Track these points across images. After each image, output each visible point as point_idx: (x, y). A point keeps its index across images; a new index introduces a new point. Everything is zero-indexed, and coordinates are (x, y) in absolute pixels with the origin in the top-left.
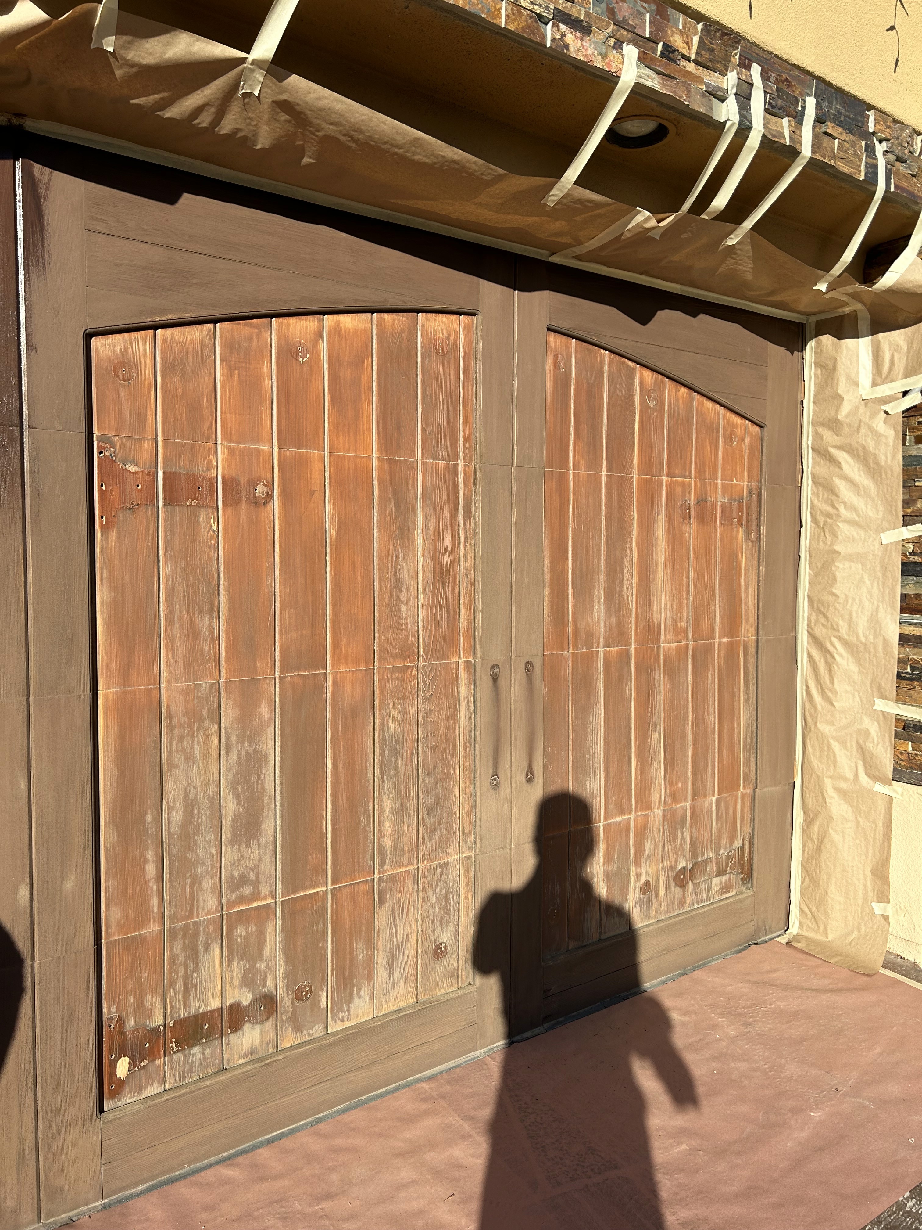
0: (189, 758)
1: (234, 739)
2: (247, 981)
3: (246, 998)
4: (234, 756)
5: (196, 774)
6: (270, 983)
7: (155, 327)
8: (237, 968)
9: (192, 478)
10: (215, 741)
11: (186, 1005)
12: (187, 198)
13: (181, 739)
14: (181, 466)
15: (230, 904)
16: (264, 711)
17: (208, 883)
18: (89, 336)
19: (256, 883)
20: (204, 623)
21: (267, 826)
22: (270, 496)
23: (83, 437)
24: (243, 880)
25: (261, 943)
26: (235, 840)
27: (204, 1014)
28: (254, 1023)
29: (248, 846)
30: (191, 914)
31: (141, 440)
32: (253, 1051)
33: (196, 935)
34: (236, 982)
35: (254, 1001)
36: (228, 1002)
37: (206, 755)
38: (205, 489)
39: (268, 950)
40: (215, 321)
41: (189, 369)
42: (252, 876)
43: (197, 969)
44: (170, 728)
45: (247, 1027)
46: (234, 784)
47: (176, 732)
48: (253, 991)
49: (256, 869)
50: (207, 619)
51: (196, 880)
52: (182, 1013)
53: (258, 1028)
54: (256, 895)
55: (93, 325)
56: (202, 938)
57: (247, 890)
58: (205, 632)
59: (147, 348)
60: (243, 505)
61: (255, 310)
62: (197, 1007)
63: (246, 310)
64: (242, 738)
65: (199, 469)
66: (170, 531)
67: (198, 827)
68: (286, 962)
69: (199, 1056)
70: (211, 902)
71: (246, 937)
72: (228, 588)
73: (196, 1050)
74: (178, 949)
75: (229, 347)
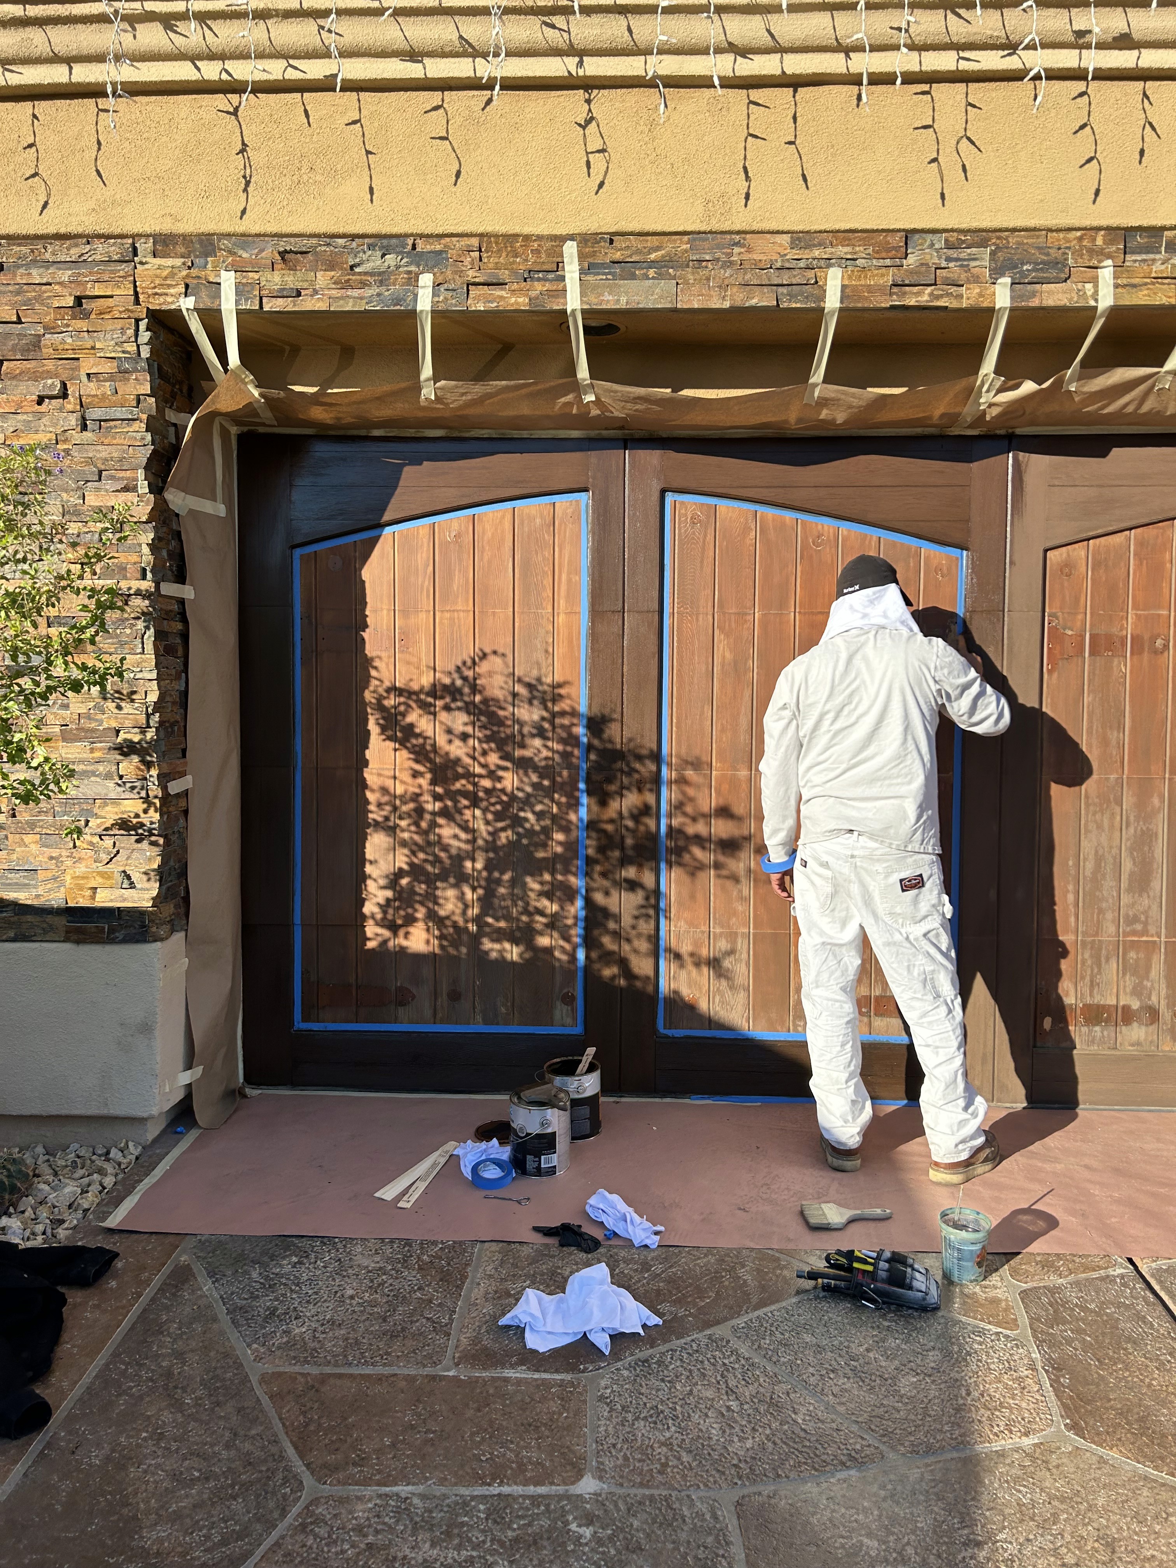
0: (1100, 827)
1: (1132, 818)
2: (1137, 992)
3: (1135, 1005)
4: (1132, 830)
5: (1104, 839)
6: (1154, 998)
7: (1088, 540)
8: (1129, 981)
9: (1109, 637)
10: (1118, 818)
11: (1091, 995)
12: (1115, 451)
13: (1094, 814)
14: (1102, 630)
15: (1126, 934)
16: (1156, 801)
17: (1109, 915)
18: (1046, 551)
19: (1146, 924)
20: (1113, 736)
21: (1156, 884)
22: (1166, 647)
23: (1040, 614)
24: (1135, 919)
25: (1148, 969)
26: (1129, 890)
27: (1104, 1006)
28: (1141, 1023)
29: (1140, 895)
30: (1097, 934)
31: (1076, 614)
32: (1138, 1044)
33: (1100, 949)
34: (1128, 990)
35: (1141, 1007)
36: (1122, 1003)
37: (1112, 826)
38: (1118, 644)
39: (1153, 974)
40: (1130, 529)
41: (1110, 563)
42: (1143, 918)
43: (1099, 972)
44: (1087, 805)
45: (1135, 1024)
46: (1131, 850)
47: (1091, 808)
48: (1141, 1000)
49: (1146, 912)
50: (1115, 734)
51: (1101, 911)
52: (1088, 1001)
53: (1143, 1028)
54: (1145, 932)
55: (1049, 544)
56: (1104, 952)
57: (1139, 927)
58: (1114, 742)
59: (1083, 553)
60: (1146, 654)
61: (1161, 518)
62: (1098, 999)
63: (1154, 518)
64: (1137, 818)
65: (1115, 630)
66: (1092, 673)
67: (1104, 875)
68: (1168, 987)
69: (1099, 1034)
70: (1112, 929)
71: (1137, 960)
72: (1131, 712)
73: (1097, 1028)
74: (1087, 955)
75: (1141, 544)
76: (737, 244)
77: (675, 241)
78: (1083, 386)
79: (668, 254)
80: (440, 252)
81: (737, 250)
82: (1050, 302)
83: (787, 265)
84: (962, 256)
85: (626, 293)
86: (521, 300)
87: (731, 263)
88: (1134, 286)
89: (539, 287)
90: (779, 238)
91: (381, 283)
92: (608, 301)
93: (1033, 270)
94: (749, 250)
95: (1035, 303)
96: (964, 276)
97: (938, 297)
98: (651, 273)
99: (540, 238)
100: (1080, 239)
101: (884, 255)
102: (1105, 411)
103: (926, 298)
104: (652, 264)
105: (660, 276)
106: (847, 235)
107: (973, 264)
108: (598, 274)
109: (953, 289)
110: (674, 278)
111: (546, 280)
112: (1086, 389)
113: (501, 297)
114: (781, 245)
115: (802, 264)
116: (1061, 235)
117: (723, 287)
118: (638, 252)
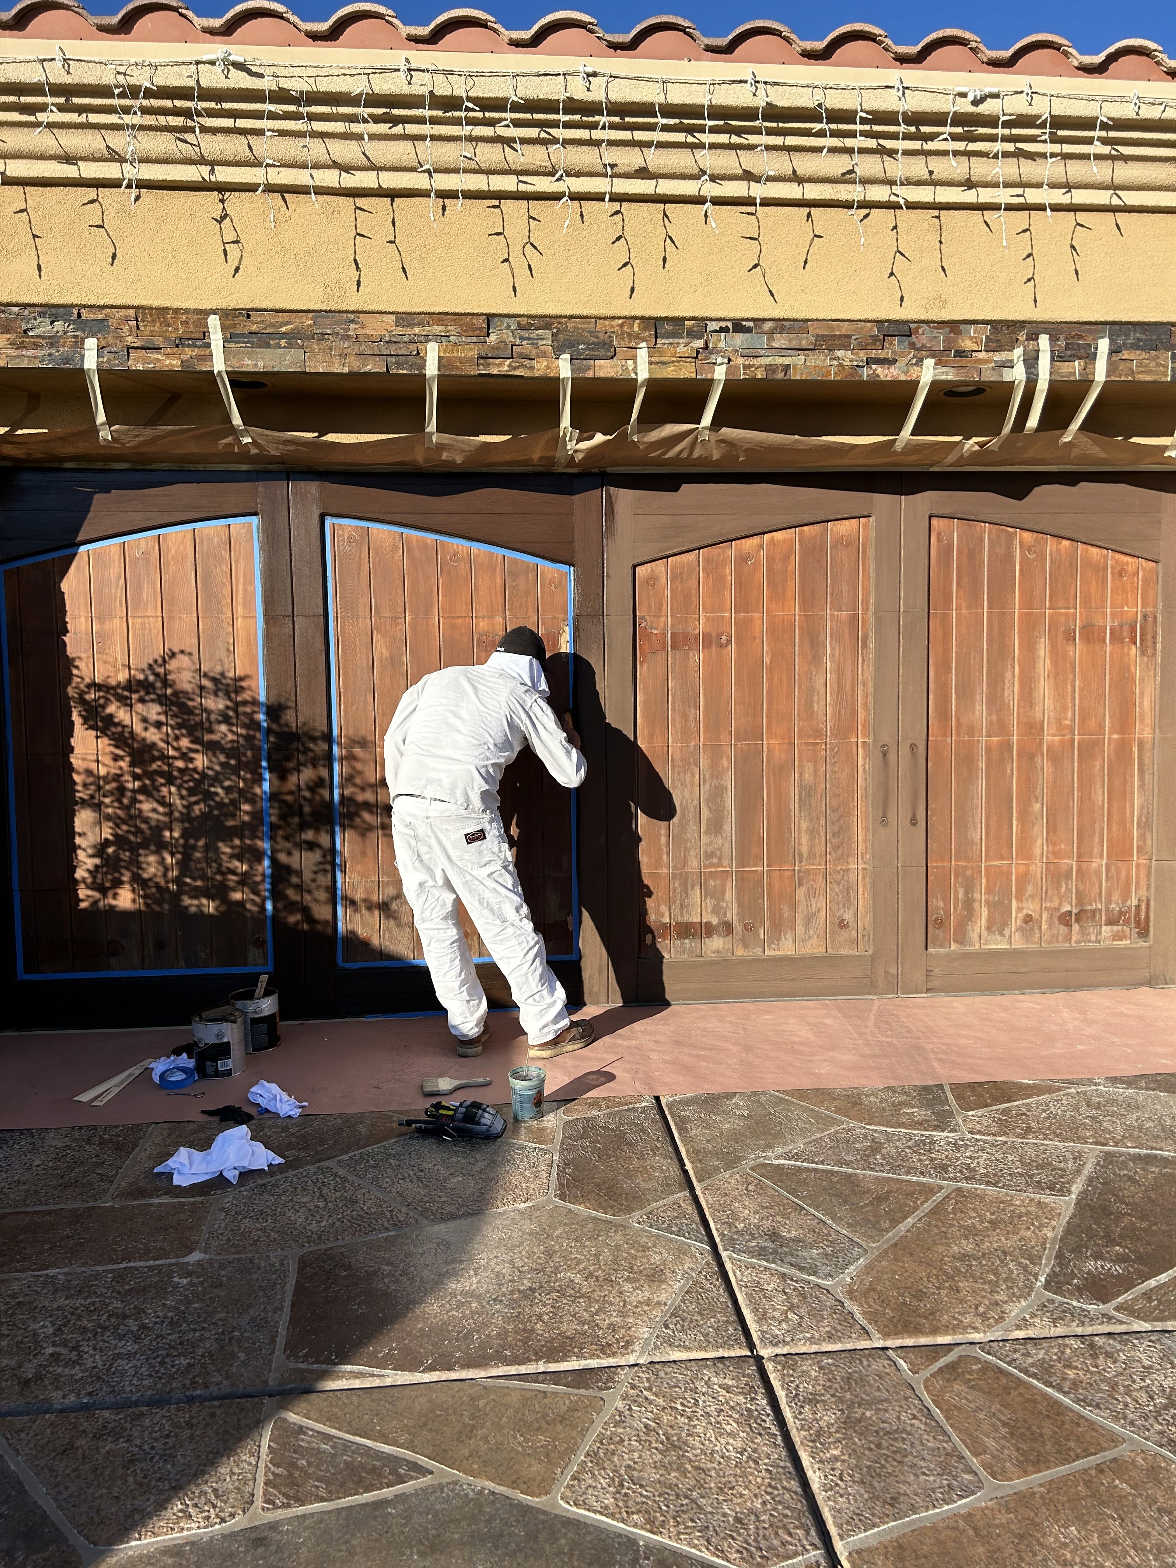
0: (683, 784)
1: (707, 776)
2: (716, 911)
3: (715, 921)
4: (708, 786)
5: (687, 793)
6: (729, 916)
7: (667, 557)
8: (709, 903)
9: (686, 634)
10: (697, 777)
11: (681, 916)
12: (684, 487)
13: (679, 774)
14: (680, 629)
15: (706, 867)
16: (725, 763)
17: (693, 853)
18: (634, 567)
19: (720, 858)
20: (691, 712)
21: (727, 827)
22: (729, 641)
23: (631, 617)
24: (712, 855)
25: (723, 892)
26: (708, 832)
27: (691, 923)
28: (719, 936)
29: (716, 836)
30: (684, 868)
31: (659, 617)
32: (718, 951)
33: (686, 879)
34: (709, 910)
35: (719, 923)
36: (704, 921)
37: (692, 783)
38: (692, 640)
39: (728, 896)
40: (699, 549)
41: (685, 576)
42: (718, 853)
43: (687, 897)
44: (673, 767)
45: (715, 937)
46: (707, 801)
47: (677, 770)
48: (718, 916)
49: (720, 849)
50: (693, 711)
51: (686, 849)
52: (680, 920)
53: (722, 939)
54: (720, 864)
55: (636, 562)
56: (690, 881)
57: (715, 860)
58: (692, 718)
59: (664, 568)
60: (714, 647)
61: (721, 539)
62: (686, 918)
63: (716, 540)
64: (712, 776)
65: (690, 630)
66: (674, 663)
67: (688, 822)
68: (739, 906)
69: (688, 945)
70: (695, 863)
71: (715, 886)
72: (704, 694)
73: (687, 941)
74: (677, 884)
75: (708, 561)
76: (352, 321)
77: (302, 317)
78: (643, 437)
79: (296, 328)
80: (102, 321)
81: (352, 326)
82: (601, 374)
83: (394, 339)
84: (533, 336)
85: (263, 359)
86: (174, 362)
87: (348, 336)
88: (664, 363)
89: (189, 352)
90: (386, 318)
91: (52, 345)
92: (248, 365)
93: (586, 349)
94: (363, 326)
95: (590, 374)
96: (534, 352)
97: (515, 368)
98: (283, 343)
99: (187, 311)
100: (621, 325)
101: (470, 333)
102: (667, 456)
103: (506, 368)
104: (284, 335)
105: (290, 346)
106: (441, 317)
107: (540, 342)
108: (239, 342)
109: (527, 362)
110: (302, 347)
111: (196, 346)
112: (646, 440)
113: (158, 359)
114: (388, 323)
115: (406, 339)
116: (607, 322)
117: (344, 356)
118: (271, 325)
